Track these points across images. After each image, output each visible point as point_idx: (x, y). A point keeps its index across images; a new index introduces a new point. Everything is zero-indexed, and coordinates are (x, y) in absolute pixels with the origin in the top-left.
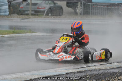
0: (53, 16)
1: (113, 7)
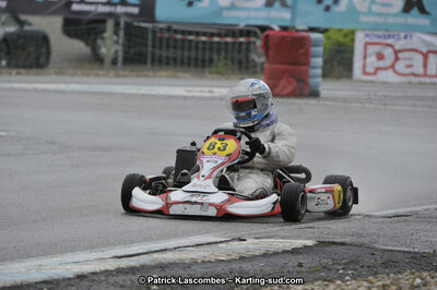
0: (17, 66)
1: (229, 40)
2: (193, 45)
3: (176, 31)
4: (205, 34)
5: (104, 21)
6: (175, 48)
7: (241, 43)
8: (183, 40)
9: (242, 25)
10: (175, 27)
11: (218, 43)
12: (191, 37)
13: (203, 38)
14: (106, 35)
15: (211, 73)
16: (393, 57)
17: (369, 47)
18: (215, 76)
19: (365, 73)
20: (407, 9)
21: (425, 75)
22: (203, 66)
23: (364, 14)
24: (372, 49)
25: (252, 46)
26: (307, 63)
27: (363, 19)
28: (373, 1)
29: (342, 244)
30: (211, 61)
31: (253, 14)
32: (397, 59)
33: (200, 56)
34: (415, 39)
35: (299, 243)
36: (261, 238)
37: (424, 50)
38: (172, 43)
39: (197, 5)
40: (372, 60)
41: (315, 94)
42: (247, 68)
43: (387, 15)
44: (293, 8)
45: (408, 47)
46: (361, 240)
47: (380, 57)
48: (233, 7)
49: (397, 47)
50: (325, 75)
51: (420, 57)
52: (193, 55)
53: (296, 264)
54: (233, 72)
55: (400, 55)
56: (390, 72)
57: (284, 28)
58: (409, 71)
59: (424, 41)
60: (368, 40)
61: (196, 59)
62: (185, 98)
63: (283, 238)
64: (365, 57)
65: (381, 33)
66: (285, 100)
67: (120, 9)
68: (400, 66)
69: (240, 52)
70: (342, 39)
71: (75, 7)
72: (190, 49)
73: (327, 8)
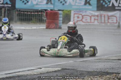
2: (26, 15)
3: (21, 11)
4: (29, 12)
5: (2, 9)
6: (21, 16)
7: (40, 14)
8: (23, 14)
9: (40, 9)
10: (21, 10)
11: (33, 14)
12: (26, 13)
13: (29, 13)
15: (31, 23)
17: (75, 15)
18: (33, 23)
20: (85, 4)
21: (91, 22)
22: (29, 21)
24: (76, 15)
25: (43, 15)
26: (58, 20)
27: (73, 7)
28: (76, 2)
29: (69, 69)
30: (31, 19)
31: (43, 6)
32: (83, 18)
33: (28, 18)
34: (88, 12)
35: (56, 69)
36: (46, 68)
37: (90, 15)
38: (20, 15)
39: (27, 4)
40: (76, 18)
41: (60, 28)
42: (41, 21)
43: (80, 6)
44: (54, 4)
45: (86, 15)
46: (74, 68)
47: (78, 17)
48: (37, 4)
49: (83, 15)
50: (63, 23)
52: (26, 18)
53: (56, 75)
54: (37, 22)
55: (84, 17)
57: (51, 10)
58: (86, 21)
59: (90, 13)
60: (75, 13)
61: (27, 19)
62: (24, 30)
63: (52, 68)
64: (74, 18)
65: (78, 11)
66: (52, 30)
67: (6, 5)
68: (84, 20)
69: (39, 17)
70: (67, 13)
72: (25, 16)
73: (63, 4)
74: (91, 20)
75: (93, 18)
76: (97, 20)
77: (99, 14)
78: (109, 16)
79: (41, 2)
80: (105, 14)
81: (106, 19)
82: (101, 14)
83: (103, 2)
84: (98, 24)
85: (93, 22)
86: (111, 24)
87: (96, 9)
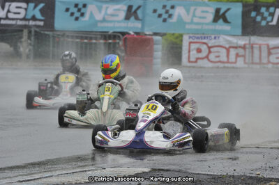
2: (79, 45)
3: (68, 36)
4: (86, 38)
5: (22, 31)
8: (72, 42)
10: (67, 34)
11: (95, 43)
12: (77, 40)
13: (86, 41)
14: (23, 40)
16: (207, 51)
17: (192, 45)
19: (189, 61)
20: (215, 20)
21: (228, 62)
23: (189, 23)
24: (194, 46)
25: (117, 45)
26: (151, 56)
27: (188, 27)
28: (194, 16)
29: (168, 170)
31: (117, 25)
32: (210, 52)
34: (221, 39)
35: (140, 170)
36: (115, 167)
37: (227, 46)
39: (82, 19)
40: (194, 53)
43: (202, 24)
44: (142, 20)
45: (217, 44)
46: (183, 168)
47: (199, 51)
48: (104, 20)
49: (210, 45)
50: (163, 63)
51: (224, 51)
53: (137, 184)
55: (212, 50)
56: (206, 60)
57: (137, 34)
58: (217, 59)
59: (227, 41)
60: (191, 40)
63: (129, 167)
64: (189, 52)
65: (199, 36)
67: (31, 23)
68: (212, 57)
70: (174, 40)
71: (3, 22)
72: (77, 48)
73: (165, 20)
74: (228, 56)
75: (233, 52)
76: (242, 56)
77: (247, 42)
78: (271, 47)
79: (112, 15)
80: (260, 42)
81: (265, 54)
82: (252, 42)
83: (257, 15)
84: (246, 66)
85: (234, 60)
86: (275, 66)
87: (239, 31)
